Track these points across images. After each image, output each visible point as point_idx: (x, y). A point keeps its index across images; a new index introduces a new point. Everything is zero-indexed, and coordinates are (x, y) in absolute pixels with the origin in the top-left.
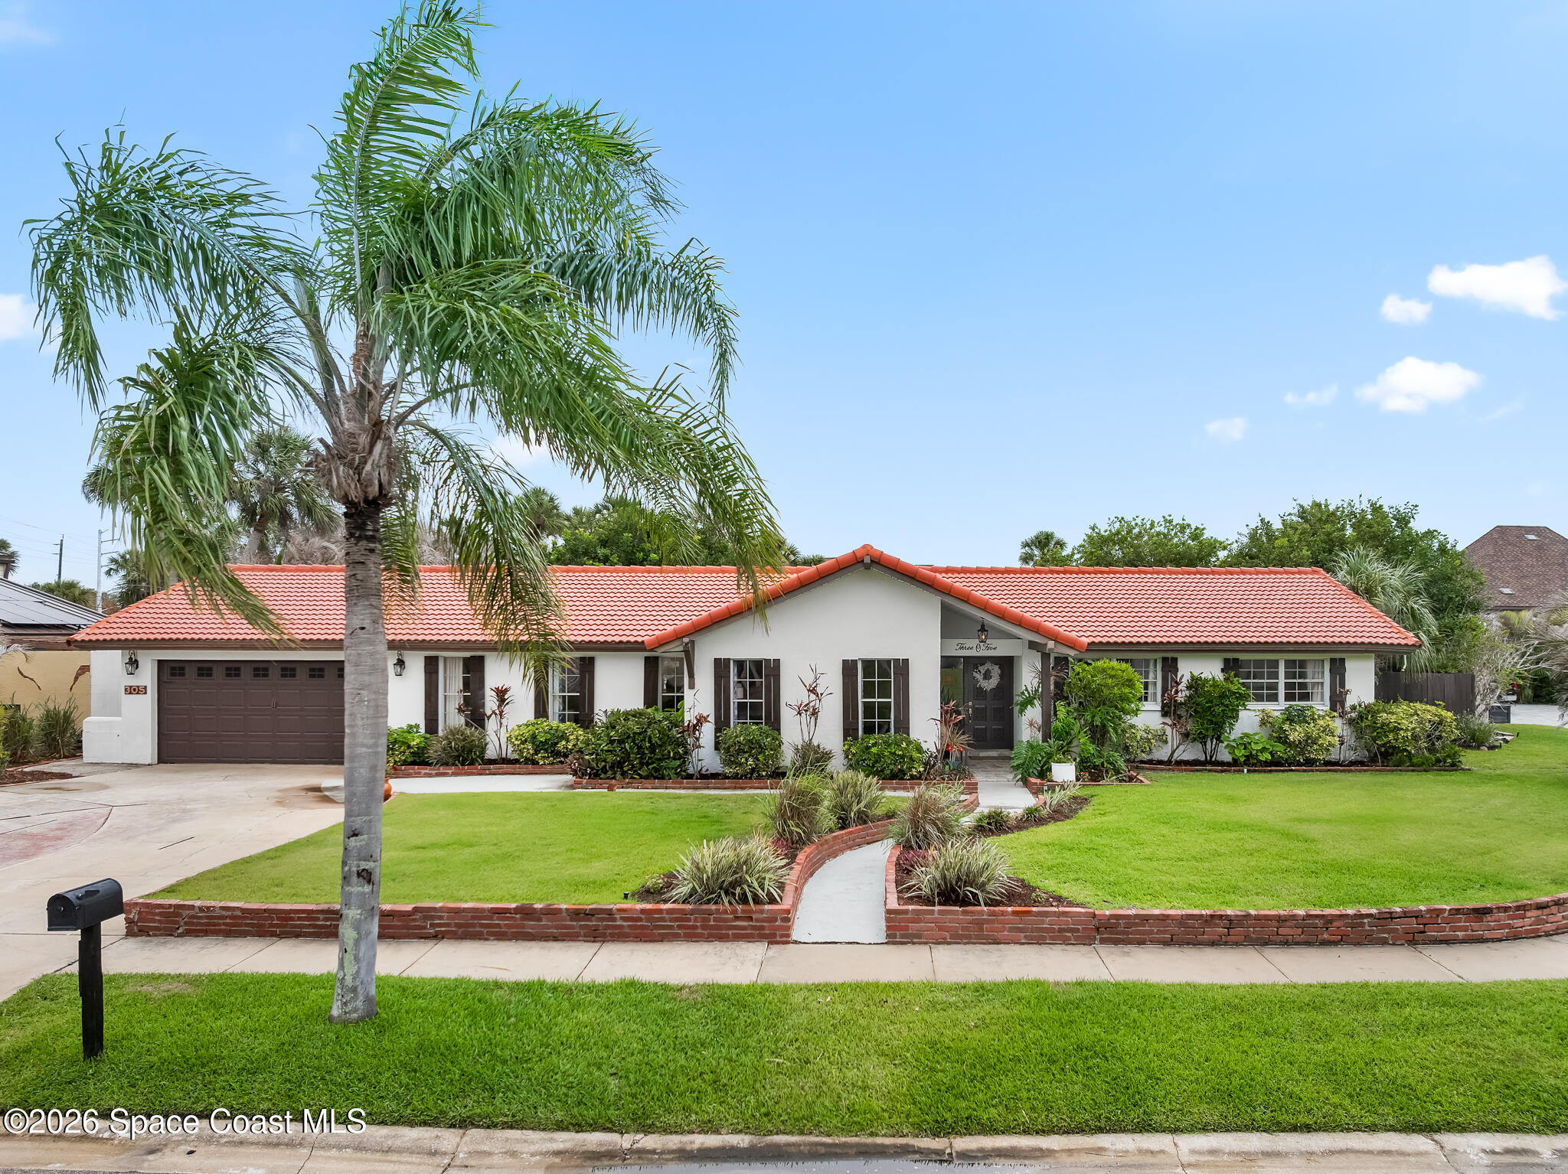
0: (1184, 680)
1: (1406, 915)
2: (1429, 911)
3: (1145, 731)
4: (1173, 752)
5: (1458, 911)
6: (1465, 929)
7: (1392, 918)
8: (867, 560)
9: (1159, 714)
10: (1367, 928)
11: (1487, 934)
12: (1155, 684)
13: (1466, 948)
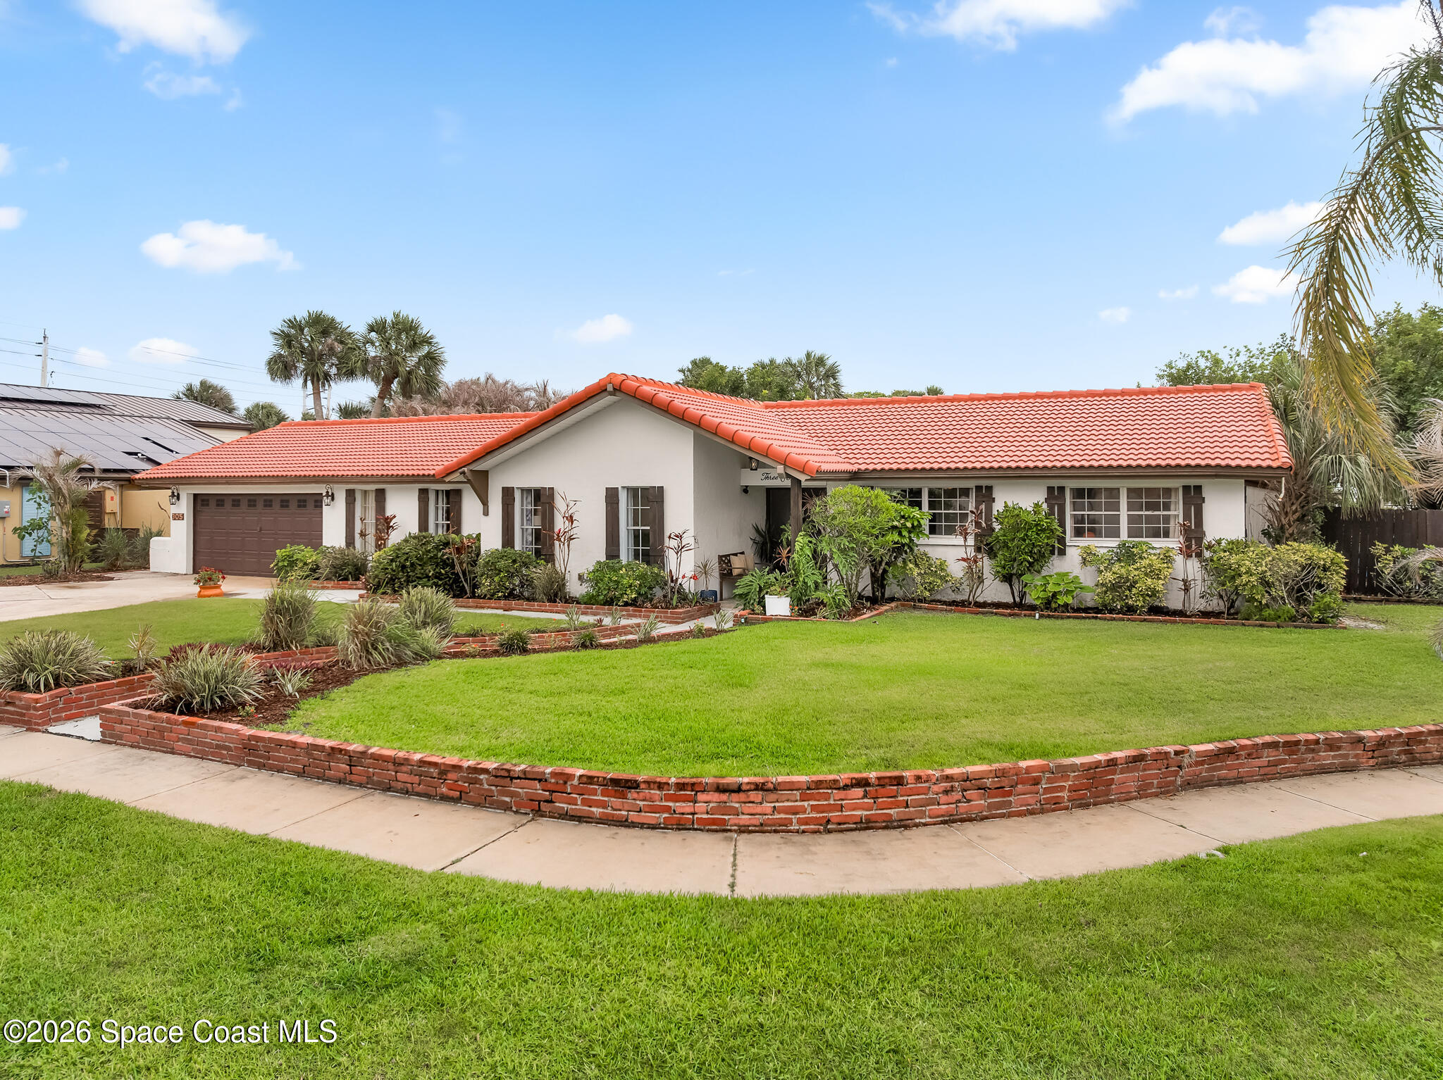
1: (525, 776)
2: (554, 774)
5: (590, 779)
6: (603, 805)
7: (512, 778)
8: (610, 388)
10: (486, 786)
11: (633, 817)
13: (604, 832)
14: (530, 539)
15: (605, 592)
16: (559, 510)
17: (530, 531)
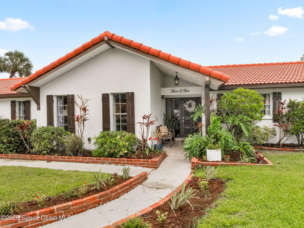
0: (286, 103)
3: (265, 129)
4: (281, 140)
8: (106, 38)
9: (272, 121)
12: (269, 106)
14: (62, 121)
15: (108, 150)
16: (78, 105)
17: (61, 117)
